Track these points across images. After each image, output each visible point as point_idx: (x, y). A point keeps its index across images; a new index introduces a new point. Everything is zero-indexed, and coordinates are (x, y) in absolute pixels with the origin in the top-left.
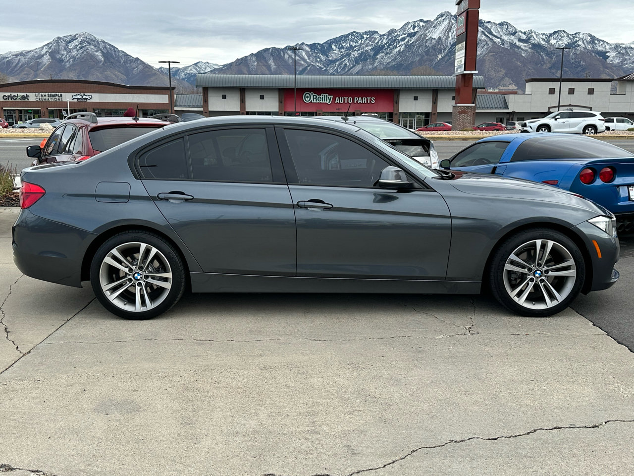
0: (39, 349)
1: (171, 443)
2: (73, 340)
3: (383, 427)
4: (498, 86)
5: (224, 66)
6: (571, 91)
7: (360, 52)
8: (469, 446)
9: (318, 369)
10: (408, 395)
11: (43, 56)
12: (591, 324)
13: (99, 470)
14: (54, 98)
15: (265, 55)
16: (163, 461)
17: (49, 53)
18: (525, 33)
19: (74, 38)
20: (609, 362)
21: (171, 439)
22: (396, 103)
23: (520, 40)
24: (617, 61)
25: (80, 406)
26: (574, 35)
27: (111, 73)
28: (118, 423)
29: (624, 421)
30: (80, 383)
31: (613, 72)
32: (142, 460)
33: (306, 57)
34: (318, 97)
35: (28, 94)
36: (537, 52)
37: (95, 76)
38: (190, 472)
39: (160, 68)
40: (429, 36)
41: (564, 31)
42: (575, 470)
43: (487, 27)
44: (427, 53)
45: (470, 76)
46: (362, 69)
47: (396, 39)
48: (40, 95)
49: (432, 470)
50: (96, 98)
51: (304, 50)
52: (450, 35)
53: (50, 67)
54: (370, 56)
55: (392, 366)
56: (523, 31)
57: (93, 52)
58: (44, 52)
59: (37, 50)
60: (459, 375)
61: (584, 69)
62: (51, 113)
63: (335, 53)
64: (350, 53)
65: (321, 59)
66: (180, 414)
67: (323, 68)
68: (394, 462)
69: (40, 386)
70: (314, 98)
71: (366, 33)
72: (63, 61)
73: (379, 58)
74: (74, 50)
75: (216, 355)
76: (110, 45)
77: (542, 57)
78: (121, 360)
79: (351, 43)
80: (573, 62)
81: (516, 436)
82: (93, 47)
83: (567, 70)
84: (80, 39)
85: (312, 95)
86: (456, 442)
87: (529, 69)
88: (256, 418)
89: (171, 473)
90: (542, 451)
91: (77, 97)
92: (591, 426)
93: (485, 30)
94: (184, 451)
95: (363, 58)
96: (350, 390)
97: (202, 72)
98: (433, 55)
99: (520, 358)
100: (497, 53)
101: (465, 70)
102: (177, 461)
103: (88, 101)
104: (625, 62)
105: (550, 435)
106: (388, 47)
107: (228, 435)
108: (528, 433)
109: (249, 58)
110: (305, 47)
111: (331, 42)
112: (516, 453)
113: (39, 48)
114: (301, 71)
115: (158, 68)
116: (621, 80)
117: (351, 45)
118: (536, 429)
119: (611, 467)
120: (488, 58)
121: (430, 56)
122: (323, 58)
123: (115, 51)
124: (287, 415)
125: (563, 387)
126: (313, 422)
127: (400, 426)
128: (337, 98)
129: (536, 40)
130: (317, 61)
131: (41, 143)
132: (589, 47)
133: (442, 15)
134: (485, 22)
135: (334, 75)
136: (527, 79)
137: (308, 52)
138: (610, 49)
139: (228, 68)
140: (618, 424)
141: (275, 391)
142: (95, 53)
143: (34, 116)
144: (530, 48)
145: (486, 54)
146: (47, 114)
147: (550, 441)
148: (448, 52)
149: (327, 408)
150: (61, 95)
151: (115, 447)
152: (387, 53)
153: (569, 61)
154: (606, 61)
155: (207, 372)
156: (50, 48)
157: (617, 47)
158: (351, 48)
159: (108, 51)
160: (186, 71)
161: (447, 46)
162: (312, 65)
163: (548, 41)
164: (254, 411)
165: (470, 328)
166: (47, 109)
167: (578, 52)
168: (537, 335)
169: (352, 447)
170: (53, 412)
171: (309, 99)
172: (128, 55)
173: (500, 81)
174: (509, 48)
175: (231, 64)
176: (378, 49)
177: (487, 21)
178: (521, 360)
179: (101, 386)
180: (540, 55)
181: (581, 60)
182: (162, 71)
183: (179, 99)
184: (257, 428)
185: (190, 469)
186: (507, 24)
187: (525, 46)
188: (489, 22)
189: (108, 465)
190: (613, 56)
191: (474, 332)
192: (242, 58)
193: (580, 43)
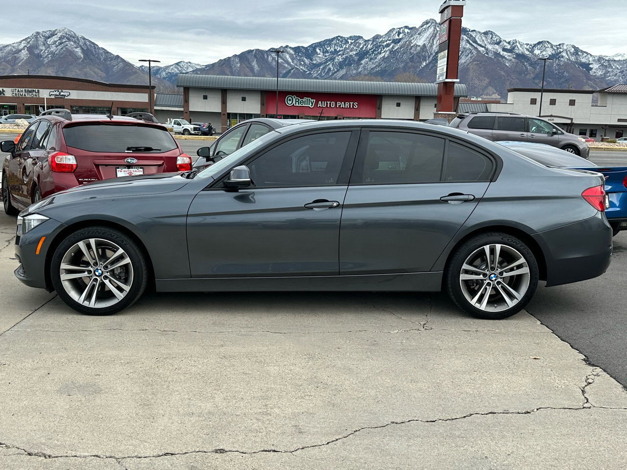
0: (6, 336)
1: (129, 421)
2: (39, 329)
3: (330, 409)
4: (482, 95)
5: (207, 66)
6: (553, 102)
7: (344, 56)
8: (408, 427)
9: (275, 358)
10: (357, 382)
11: (20, 51)
12: (539, 323)
13: (59, 444)
14: (31, 94)
15: (249, 57)
16: (120, 437)
17: (27, 48)
18: (509, 43)
19: (53, 34)
20: (549, 357)
21: (129, 418)
22: (379, 109)
23: (504, 50)
24: (600, 73)
25: (44, 388)
26: (558, 46)
27: (90, 70)
28: (79, 403)
29: (555, 408)
30: (45, 367)
31: (596, 84)
32: (100, 436)
33: (290, 60)
34: (300, 100)
35: (4, 89)
36: (521, 62)
37: (74, 73)
38: (145, 446)
39: (141, 67)
40: (414, 42)
41: (548, 42)
42: (502, 449)
43: (471, 36)
44: (412, 59)
45: (452, 84)
46: (346, 73)
47: (381, 45)
48: (17, 91)
49: (371, 447)
50: (75, 95)
51: (288, 53)
52: (435, 43)
53: (28, 62)
54: (354, 61)
55: (346, 357)
56: (508, 41)
57: (72, 48)
58: (22, 47)
59: (15, 45)
60: (408, 366)
61: (567, 81)
62: (28, 109)
63: (320, 57)
64: (335, 58)
65: (305, 63)
66: (139, 396)
67: (307, 72)
68: (337, 440)
69: (6, 369)
70: (296, 102)
71: (351, 38)
72: (41, 56)
73: (363, 63)
74: (54, 46)
75: (178, 345)
76: (90, 41)
77: (525, 67)
78: (85, 347)
79: (336, 48)
80: (556, 73)
81: (453, 419)
82: (72, 43)
83: (550, 80)
84: (59, 35)
85: (295, 98)
86: (397, 423)
87: (513, 79)
88: (212, 400)
89: (127, 447)
90: (475, 433)
91: (55, 93)
92: (523, 412)
93: (470, 38)
94: (141, 429)
95: (347, 62)
96: (304, 377)
97: (184, 72)
98: (418, 62)
99: (467, 351)
100: (482, 61)
101: (446, 78)
102: (134, 437)
103: (66, 98)
104: (608, 75)
105: (485, 419)
106: (373, 52)
107: (184, 415)
108: (465, 417)
109: (232, 59)
110: (289, 50)
111: (315, 46)
112: (451, 434)
113: (17, 43)
114: (285, 74)
115: (139, 66)
116: (602, 92)
117: (335, 50)
118: (472, 413)
119: (535, 447)
120: (472, 66)
121: (414, 63)
122: (307, 61)
123: (95, 48)
124: (242, 398)
125: (502, 377)
126: (266, 405)
127: (346, 410)
128: (320, 102)
129: (520, 50)
130: (301, 64)
131: (16, 139)
132: (573, 58)
133: (427, 23)
134: (469, 31)
135: (317, 78)
136: (509, 89)
137: (292, 55)
138: (593, 61)
139: (211, 68)
140: (549, 410)
141: (232, 378)
142: (74, 49)
143: (9, 111)
144: (513, 58)
145: (470, 63)
146: (23, 109)
147: (483, 424)
148: (433, 60)
149: (281, 393)
150: (38, 91)
151: (75, 424)
152: (371, 59)
153: (553, 71)
154: (589, 73)
155: (168, 360)
156: (29, 43)
157: (600, 59)
158: (336, 52)
159: (88, 48)
160: (167, 71)
161: (431, 54)
162: (296, 68)
163: (532, 52)
164: (210, 395)
165: (425, 324)
166: (24, 104)
167: (562, 63)
168: (486, 331)
169: (300, 427)
170: (18, 392)
171: (291, 102)
172: (108, 52)
173: (483, 90)
174: (493, 57)
175: (213, 65)
176: (362, 55)
177: (472, 29)
178: (468, 353)
179: (65, 370)
180: (524, 65)
181: (564, 71)
182: (142, 69)
183: (159, 98)
184: (212, 410)
185: (145, 444)
186: (492, 33)
187: (509, 56)
188: (474, 31)
189: (68, 439)
190: (596, 68)
191: (427, 328)
192: (225, 59)
193: (564, 54)
